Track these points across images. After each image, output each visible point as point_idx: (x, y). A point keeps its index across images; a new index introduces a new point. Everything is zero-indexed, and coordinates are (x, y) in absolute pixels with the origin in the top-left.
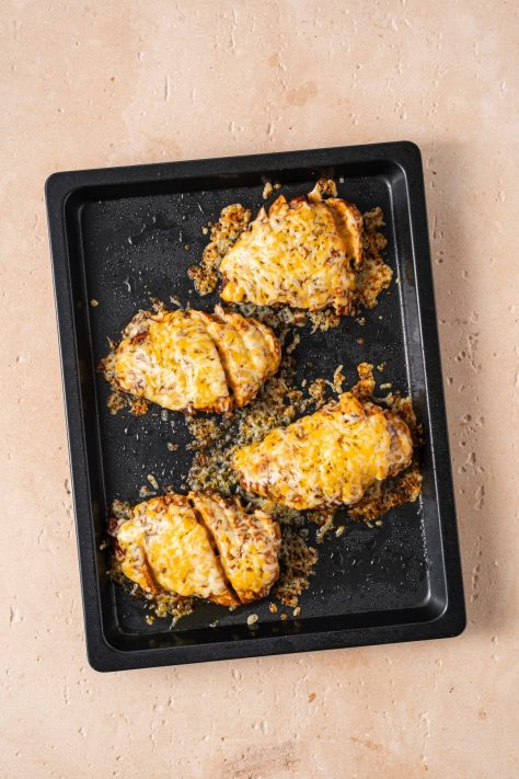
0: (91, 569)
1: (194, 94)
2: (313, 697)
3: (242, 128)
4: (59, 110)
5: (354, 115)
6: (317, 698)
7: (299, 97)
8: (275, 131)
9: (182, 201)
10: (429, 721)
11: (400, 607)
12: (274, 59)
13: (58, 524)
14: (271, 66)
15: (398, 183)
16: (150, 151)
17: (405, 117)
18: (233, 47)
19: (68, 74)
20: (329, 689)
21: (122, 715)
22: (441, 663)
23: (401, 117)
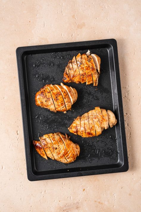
0: (28, 154)
1: (52, 26)
2: (84, 190)
3: (65, 35)
4: (15, 30)
5: (95, 31)
6: (85, 190)
7: (80, 26)
8: (74, 36)
9: (53, 55)
10: (115, 196)
11: (111, 164)
12: (73, 16)
13: (15, 143)
14: (73, 18)
15: (110, 50)
16: (40, 41)
17: (109, 32)
18: (62, 13)
19: (17, 20)
20: (88, 188)
21: (32, 195)
22: (119, 180)
23: (108, 32)
